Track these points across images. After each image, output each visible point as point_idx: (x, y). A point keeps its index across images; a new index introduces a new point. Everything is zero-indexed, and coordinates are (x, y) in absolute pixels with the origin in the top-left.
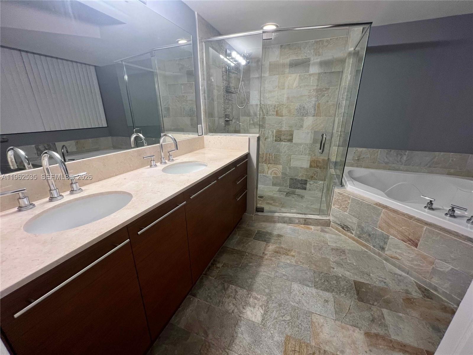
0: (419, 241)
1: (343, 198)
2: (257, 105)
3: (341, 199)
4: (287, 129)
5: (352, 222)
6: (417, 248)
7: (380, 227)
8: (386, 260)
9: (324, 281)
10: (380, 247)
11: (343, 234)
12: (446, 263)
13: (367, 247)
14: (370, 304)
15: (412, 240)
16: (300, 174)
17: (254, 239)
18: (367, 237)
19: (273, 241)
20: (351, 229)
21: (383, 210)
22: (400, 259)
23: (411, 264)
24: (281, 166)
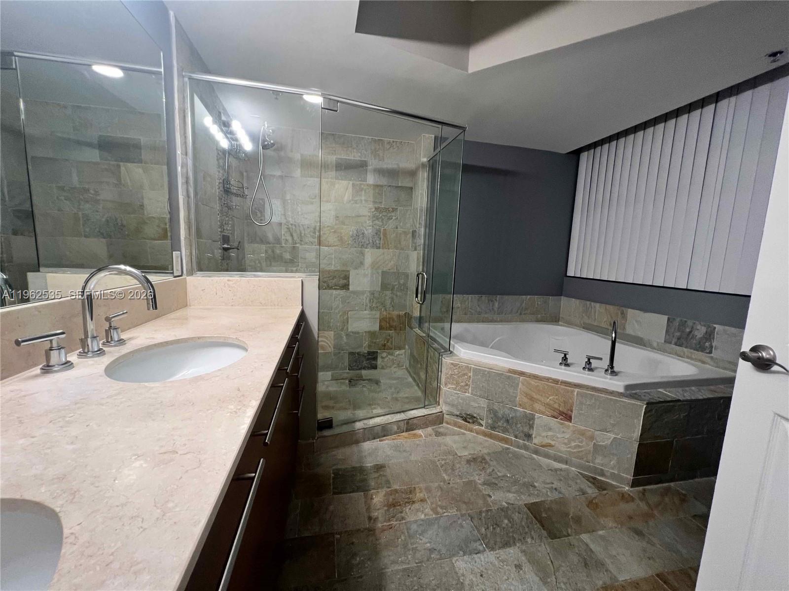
0: (572, 411)
1: (460, 371)
2: (281, 224)
3: (457, 373)
4: (339, 268)
5: (479, 406)
6: (571, 422)
7: (520, 405)
8: (536, 452)
9: (494, 529)
10: (525, 435)
11: (466, 430)
12: (607, 432)
13: (506, 441)
14: (565, 536)
15: (564, 413)
16: (365, 343)
17: (335, 493)
18: (505, 425)
19: (372, 483)
20: (478, 418)
21: (521, 379)
22: (553, 444)
23: (569, 447)
24: (332, 332)
